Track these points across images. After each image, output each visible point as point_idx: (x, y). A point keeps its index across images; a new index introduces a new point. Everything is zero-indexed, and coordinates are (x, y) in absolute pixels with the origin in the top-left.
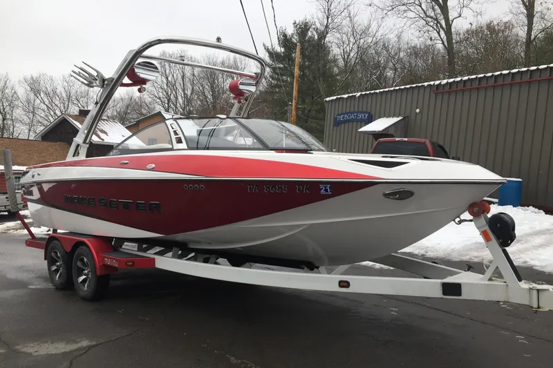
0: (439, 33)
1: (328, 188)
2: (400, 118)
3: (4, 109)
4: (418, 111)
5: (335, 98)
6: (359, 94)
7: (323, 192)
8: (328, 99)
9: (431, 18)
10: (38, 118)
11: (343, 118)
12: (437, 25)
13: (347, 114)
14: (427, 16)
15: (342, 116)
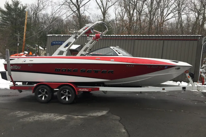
2: (80, 45)
5: (52, 35)
6: (62, 35)
8: (48, 35)
11: (55, 43)
13: (57, 42)
15: (55, 42)
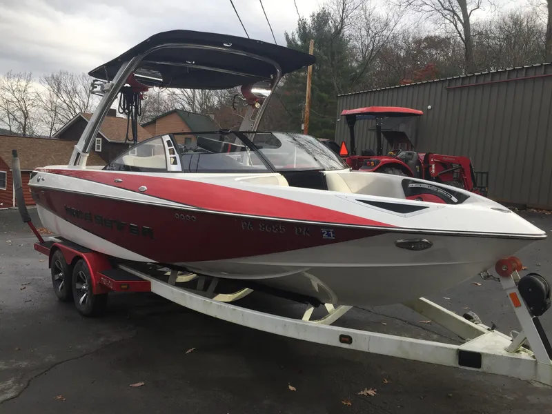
0: (456, 26)
1: (331, 232)
3: (26, 108)
4: (429, 107)
7: (325, 236)
9: (449, 10)
10: (60, 116)
12: (453, 17)
14: (445, 9)
